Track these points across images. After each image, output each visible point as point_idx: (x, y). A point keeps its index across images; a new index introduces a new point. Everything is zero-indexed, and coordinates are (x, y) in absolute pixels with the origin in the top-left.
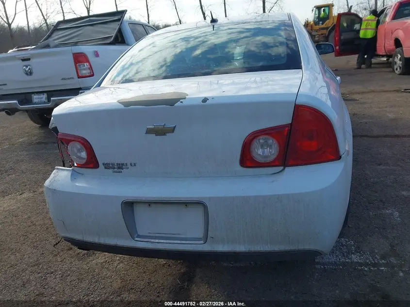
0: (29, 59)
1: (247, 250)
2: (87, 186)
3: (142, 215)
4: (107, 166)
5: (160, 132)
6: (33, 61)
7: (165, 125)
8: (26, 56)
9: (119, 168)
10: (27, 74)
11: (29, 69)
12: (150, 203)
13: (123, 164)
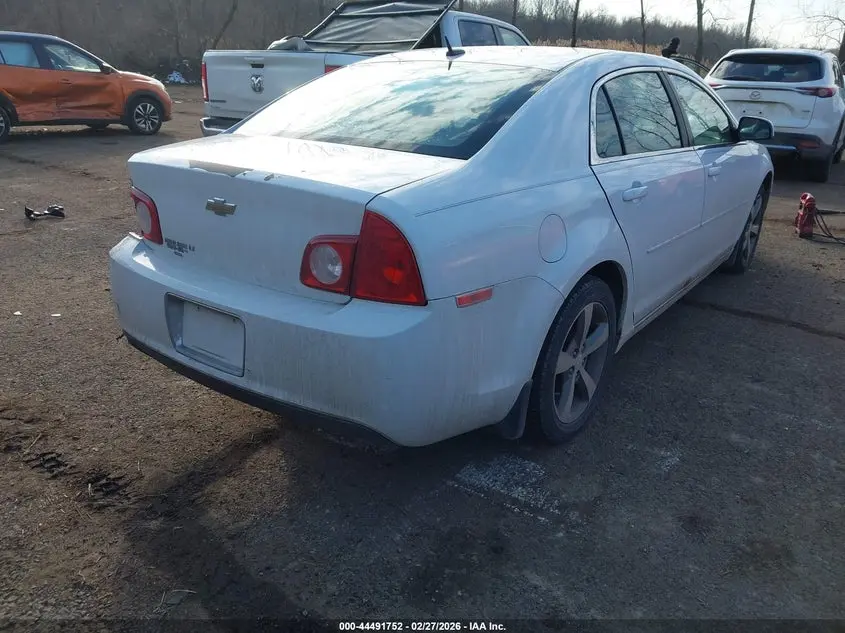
0: (261, 66)
1: (286, 399)
2: (154, 269)
3: (191, 321)
4: (171, 244)
5: (220, 209)
6: (268, 69)
7: (225, 201)
8: (258, 60)
9: (180, 249)
10: (255, 89)
11: (259, 82)
12: (201, 307)
13: (185, 246)
